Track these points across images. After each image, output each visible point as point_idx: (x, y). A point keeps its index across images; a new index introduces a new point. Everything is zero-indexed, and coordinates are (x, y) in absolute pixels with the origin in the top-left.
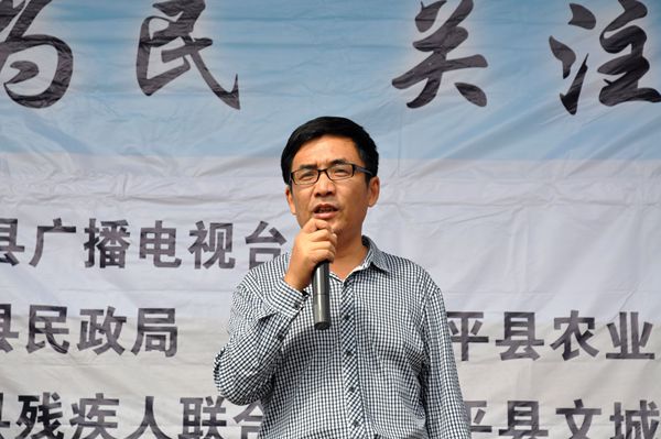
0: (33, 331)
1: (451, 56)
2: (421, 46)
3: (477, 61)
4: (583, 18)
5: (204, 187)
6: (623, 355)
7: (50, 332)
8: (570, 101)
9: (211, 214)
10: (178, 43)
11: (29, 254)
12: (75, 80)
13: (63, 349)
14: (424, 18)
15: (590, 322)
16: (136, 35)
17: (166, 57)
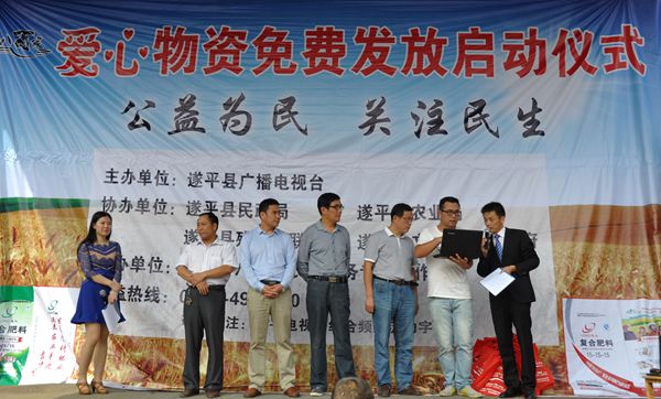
0: (241, 211)
1: (378, 118)
2: (368, 115)
3: (387, 120)
4: (422, 106)
5: (296, 163)
6: (434, 219)
7: (246, 211)
8: (418, 134)
9: (298, 172)
10: (287, 113)
11: (239, 185)
12: (252, 126)
13: (251, 217)
14: (370, 105)
15: (424, 208)
16: (273, 111)
17: (283, 118)
